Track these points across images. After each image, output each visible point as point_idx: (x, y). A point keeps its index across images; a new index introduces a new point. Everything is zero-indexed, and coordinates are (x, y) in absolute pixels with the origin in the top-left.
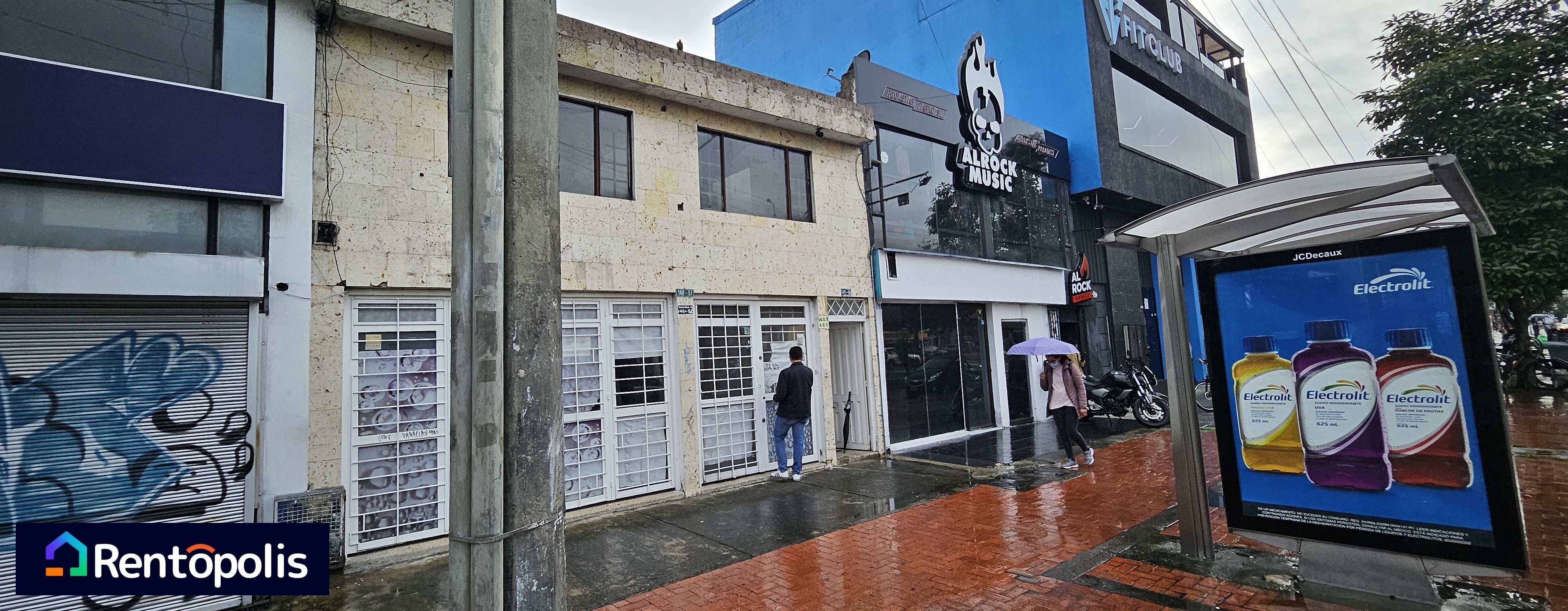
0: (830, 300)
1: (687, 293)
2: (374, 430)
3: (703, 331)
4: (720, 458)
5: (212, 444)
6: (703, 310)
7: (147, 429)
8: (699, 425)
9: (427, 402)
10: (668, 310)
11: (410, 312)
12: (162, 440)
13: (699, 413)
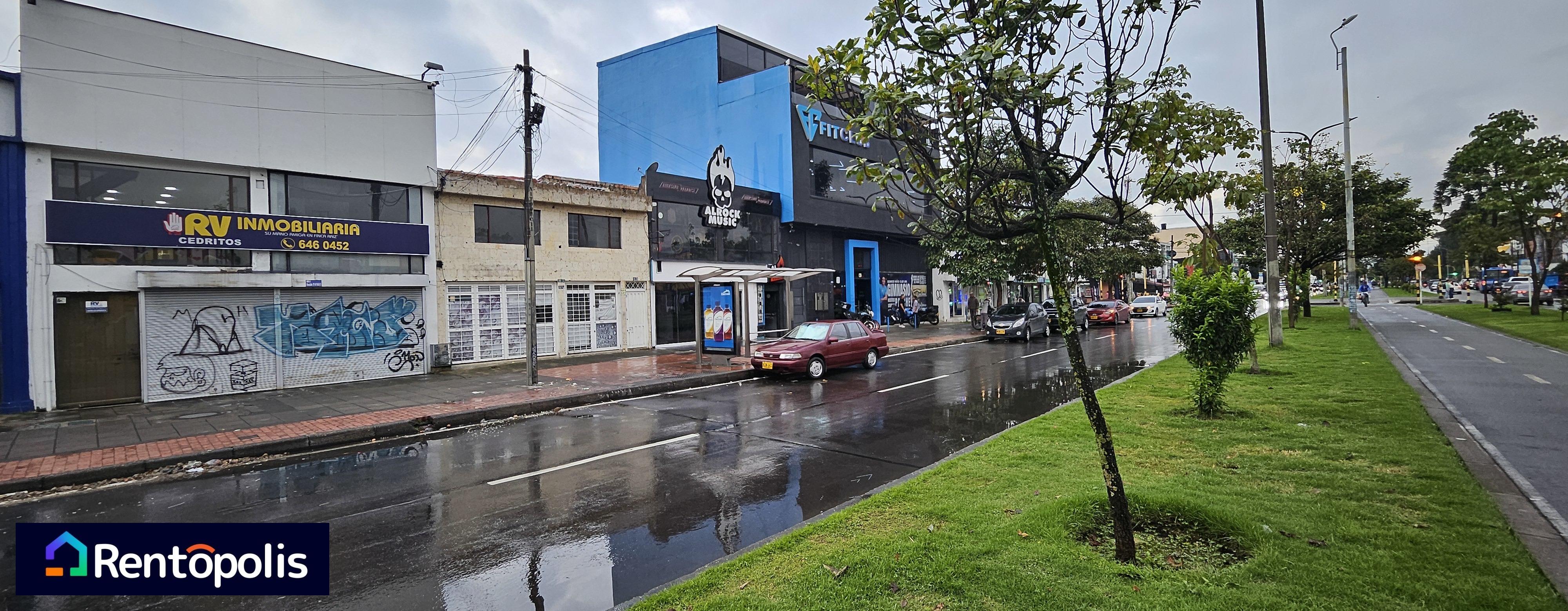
0: (627, 283)
1: (562, 281)
2: (454, 327)
3: (569, 295)
4: (575, 345)
5: (415, 328)
6: (569, 287)
7: (400, 323)
8: (566, 331)
9: (469, 319)
10: (555, 287)
11: (463, 289)
12: (403, 326)
13: (567, 327)
